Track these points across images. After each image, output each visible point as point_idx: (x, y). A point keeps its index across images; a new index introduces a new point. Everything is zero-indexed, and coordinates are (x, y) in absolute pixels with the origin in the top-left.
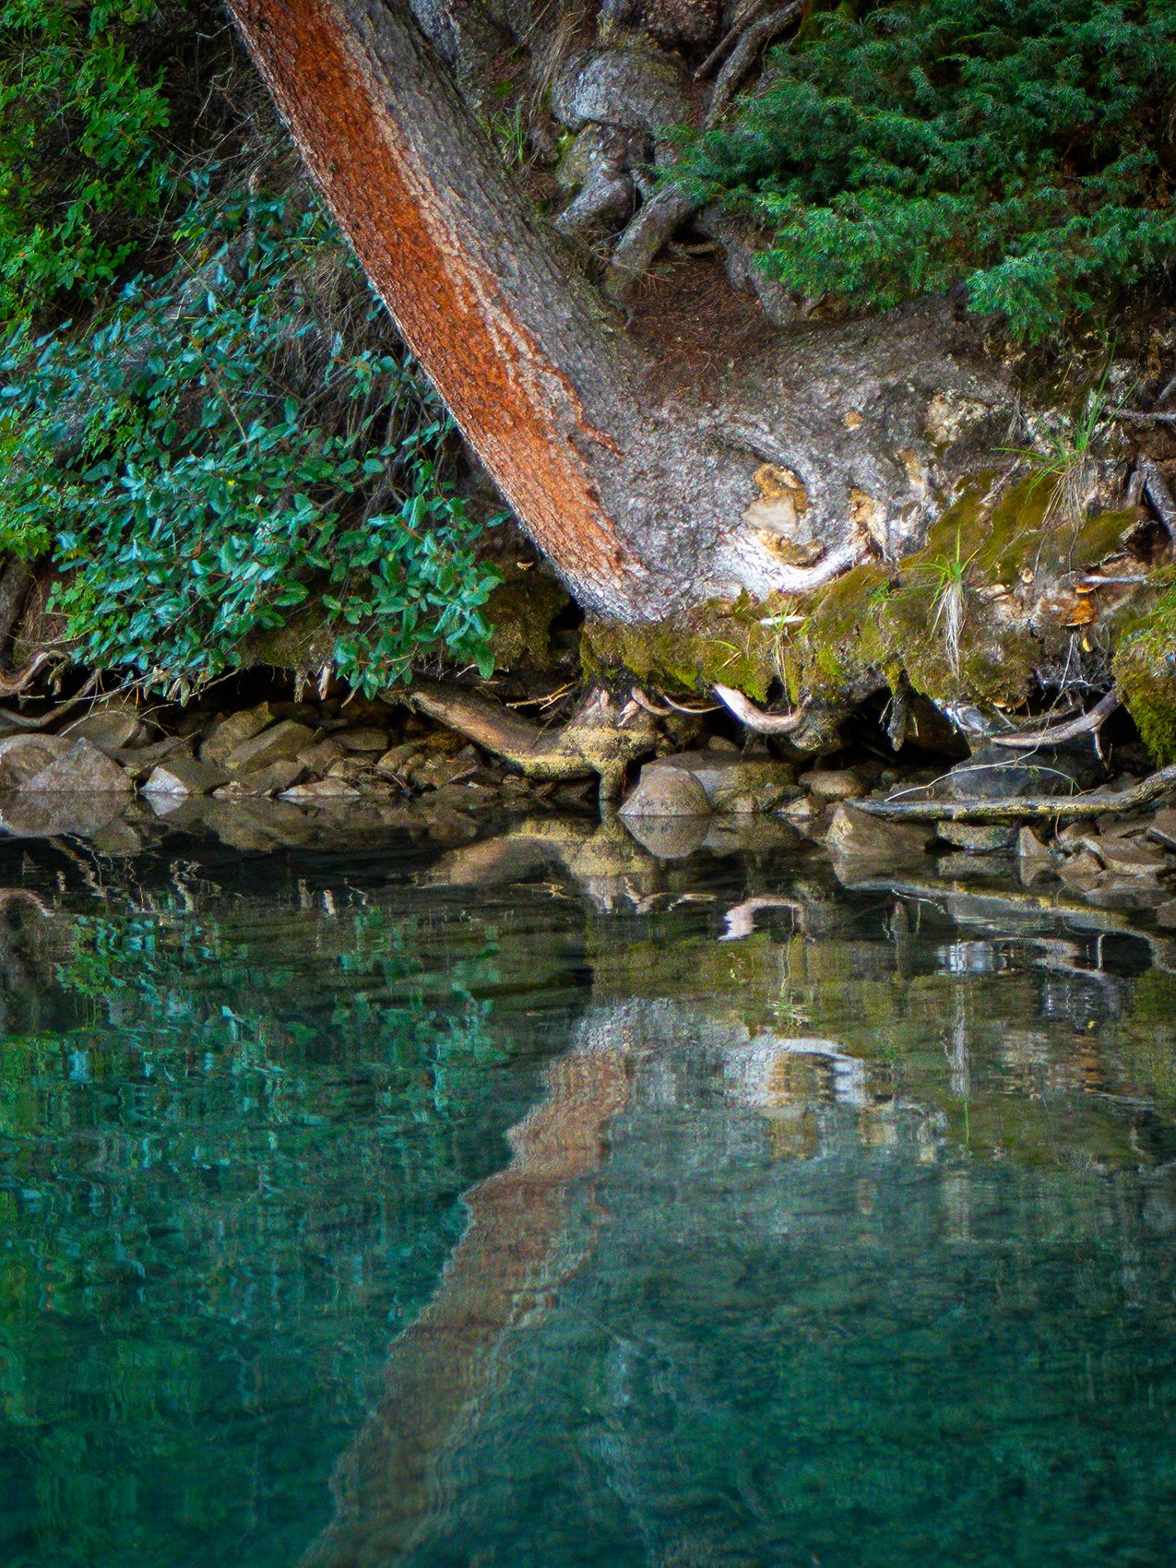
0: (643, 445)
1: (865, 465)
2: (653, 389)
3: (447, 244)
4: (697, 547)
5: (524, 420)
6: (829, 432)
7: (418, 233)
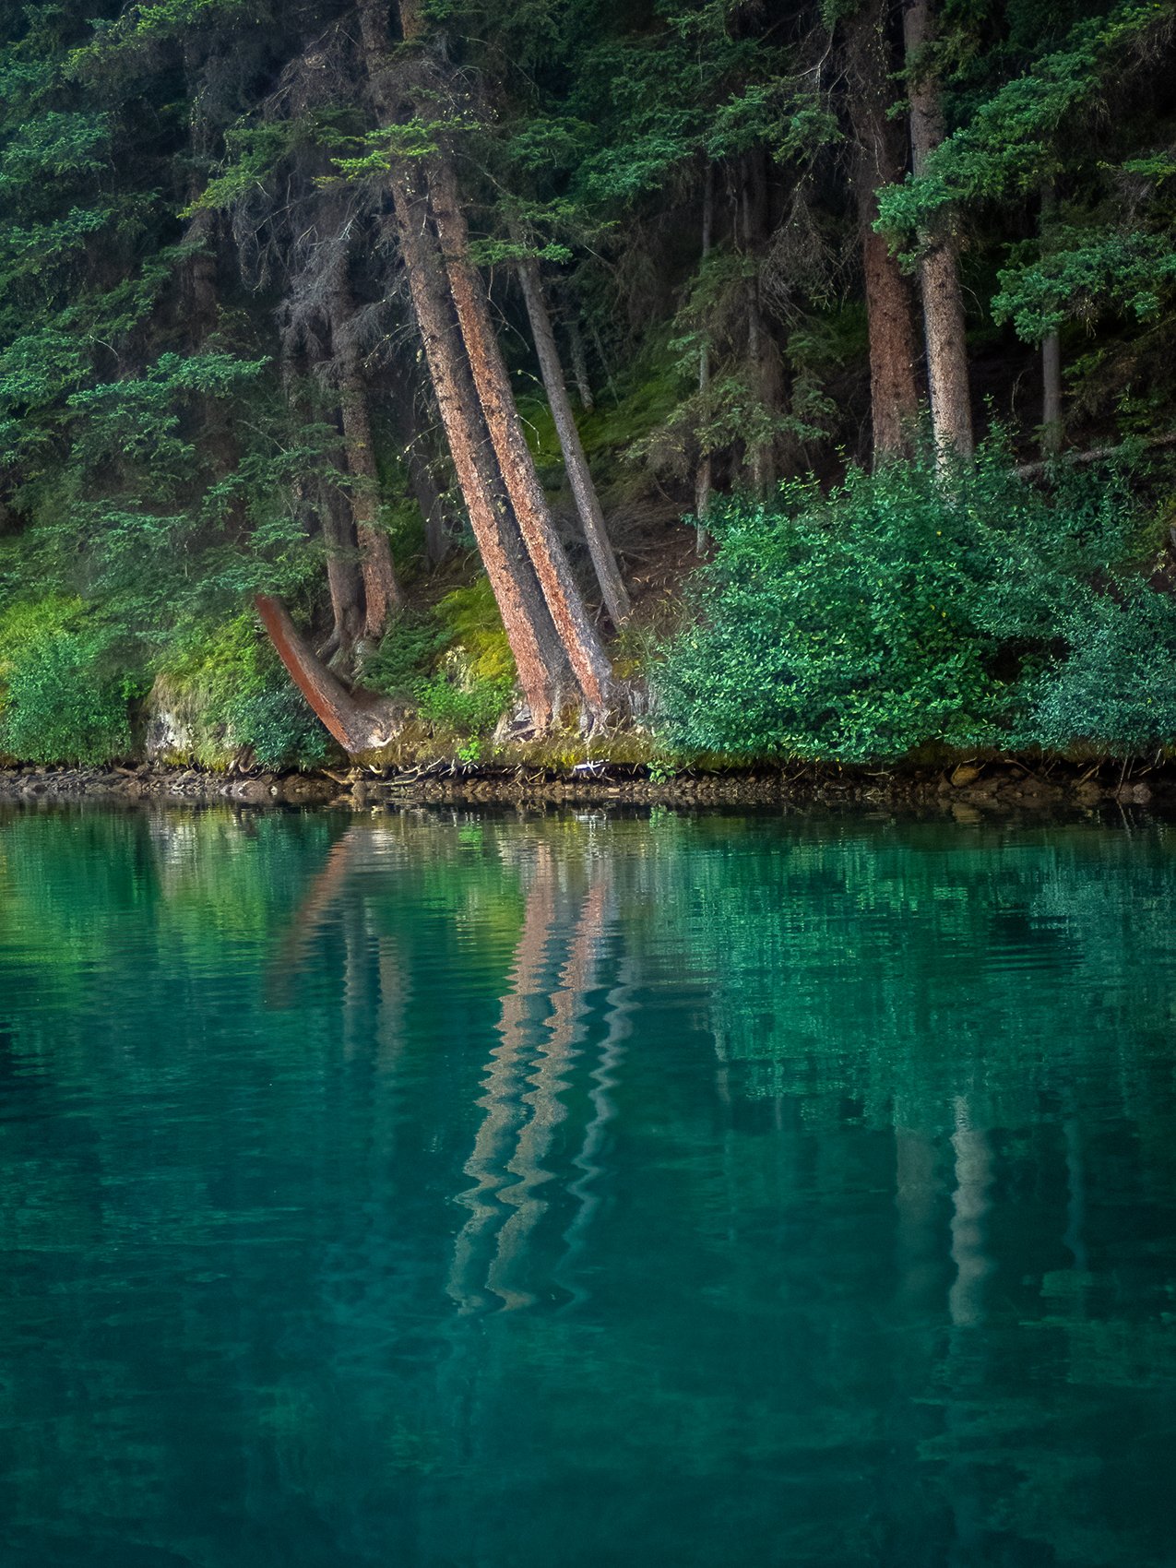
0: (353, 718)
1: (392, 722)
2: (354, 708)
3: (312, 682)
4: (365, 738)
5: (328, 715)
6: (386, 716)
7: (306, 680)
